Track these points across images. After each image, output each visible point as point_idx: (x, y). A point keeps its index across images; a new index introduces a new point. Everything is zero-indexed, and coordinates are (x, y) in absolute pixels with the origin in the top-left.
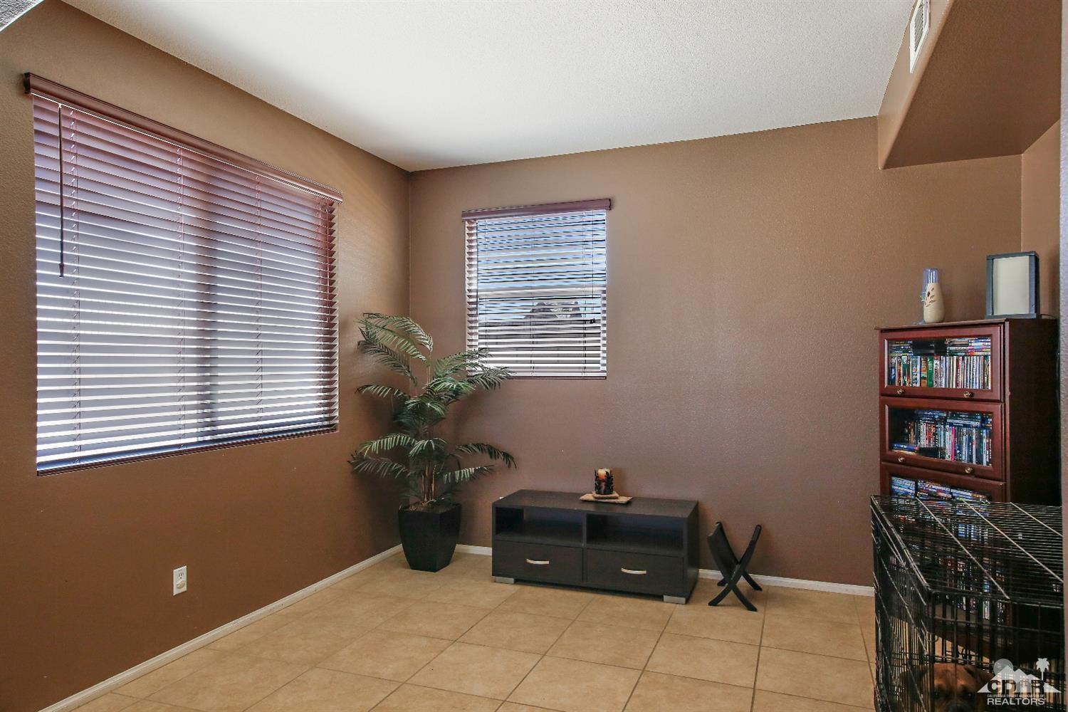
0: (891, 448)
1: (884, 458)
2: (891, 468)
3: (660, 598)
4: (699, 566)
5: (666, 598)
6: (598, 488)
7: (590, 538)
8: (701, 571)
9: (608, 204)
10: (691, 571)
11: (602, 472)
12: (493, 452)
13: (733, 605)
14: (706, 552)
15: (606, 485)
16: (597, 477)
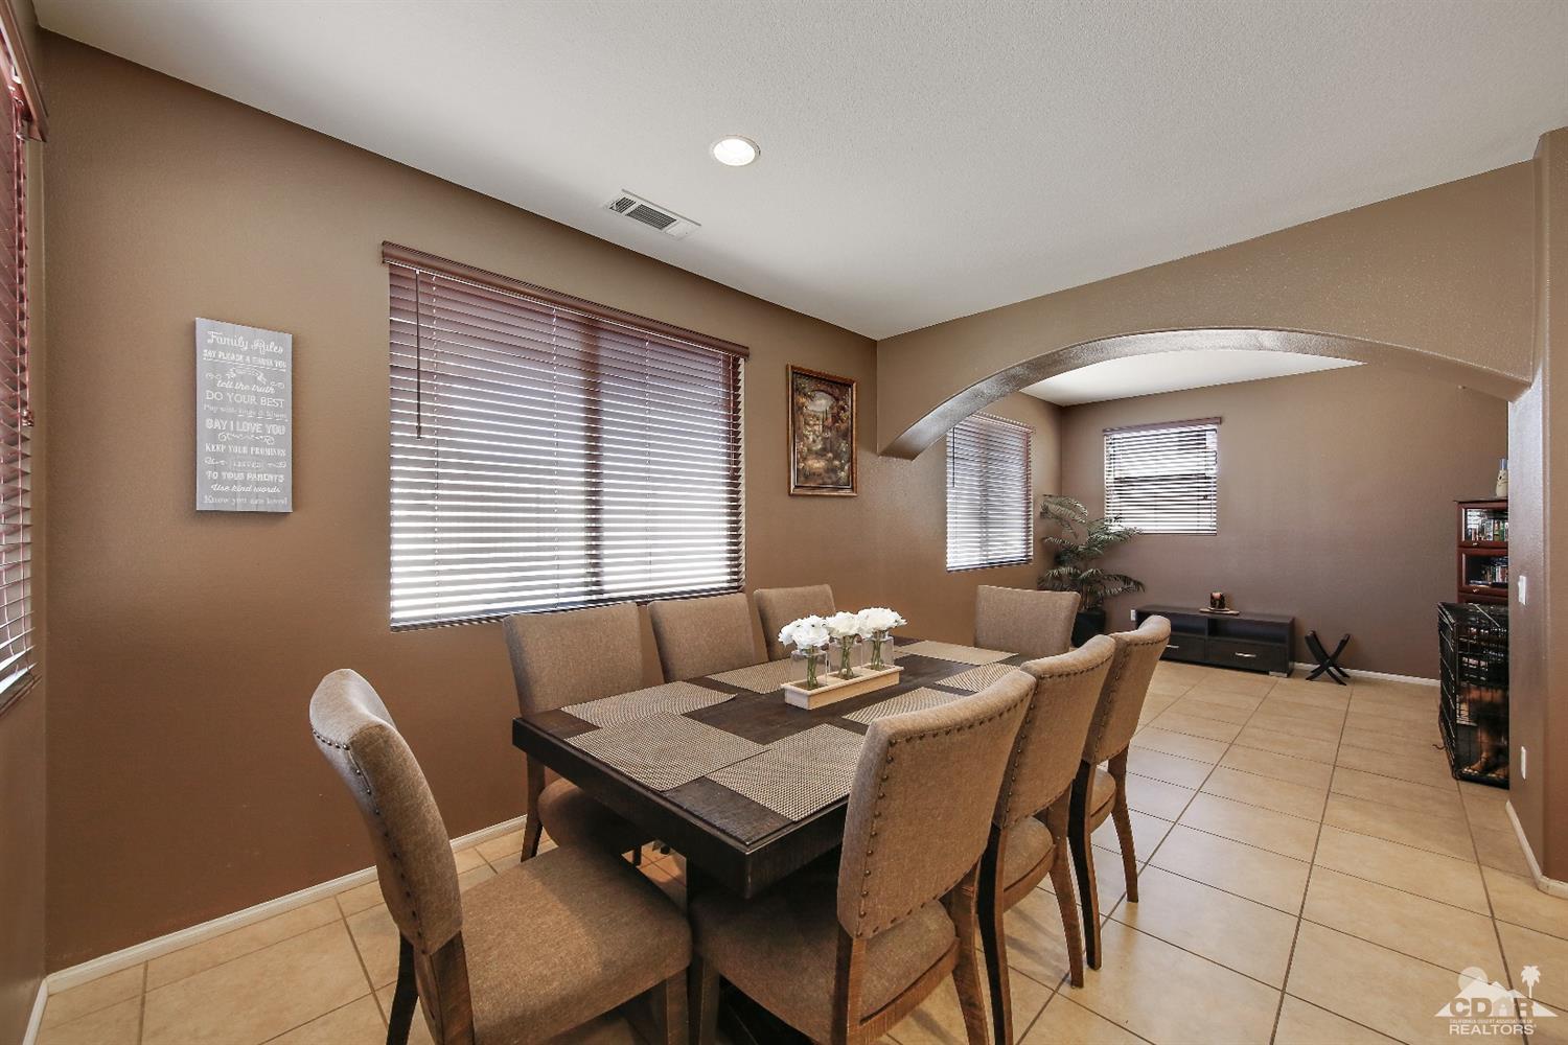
0: (1468, 582)
1: (1461, 590)
2: (1465, 594)
3: (1266, 673)
4: (1294, 661)
5: (1271, 673)
6: (1213, 604)
7: (1210, 634)
8: (1297, 664)
9: (1219, 420)
10: (1290, 664)
11: (1217, 595)
12: (1126, 580)
13: (1326, 681)
14: (1306, 649)
15: (1220, 603)
16: (1212, 597)
